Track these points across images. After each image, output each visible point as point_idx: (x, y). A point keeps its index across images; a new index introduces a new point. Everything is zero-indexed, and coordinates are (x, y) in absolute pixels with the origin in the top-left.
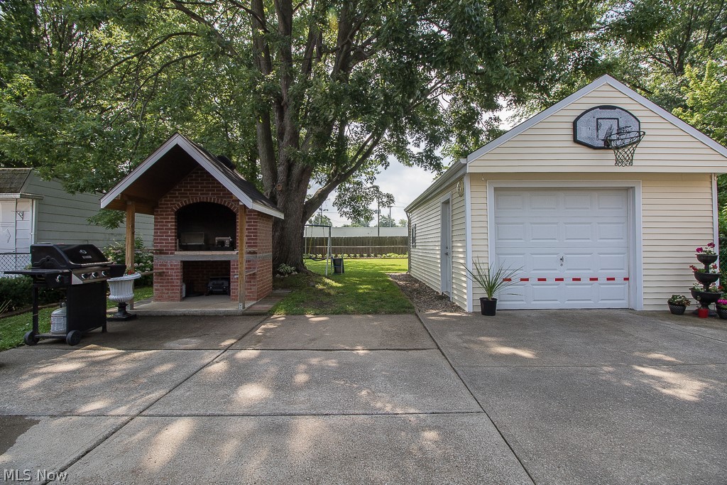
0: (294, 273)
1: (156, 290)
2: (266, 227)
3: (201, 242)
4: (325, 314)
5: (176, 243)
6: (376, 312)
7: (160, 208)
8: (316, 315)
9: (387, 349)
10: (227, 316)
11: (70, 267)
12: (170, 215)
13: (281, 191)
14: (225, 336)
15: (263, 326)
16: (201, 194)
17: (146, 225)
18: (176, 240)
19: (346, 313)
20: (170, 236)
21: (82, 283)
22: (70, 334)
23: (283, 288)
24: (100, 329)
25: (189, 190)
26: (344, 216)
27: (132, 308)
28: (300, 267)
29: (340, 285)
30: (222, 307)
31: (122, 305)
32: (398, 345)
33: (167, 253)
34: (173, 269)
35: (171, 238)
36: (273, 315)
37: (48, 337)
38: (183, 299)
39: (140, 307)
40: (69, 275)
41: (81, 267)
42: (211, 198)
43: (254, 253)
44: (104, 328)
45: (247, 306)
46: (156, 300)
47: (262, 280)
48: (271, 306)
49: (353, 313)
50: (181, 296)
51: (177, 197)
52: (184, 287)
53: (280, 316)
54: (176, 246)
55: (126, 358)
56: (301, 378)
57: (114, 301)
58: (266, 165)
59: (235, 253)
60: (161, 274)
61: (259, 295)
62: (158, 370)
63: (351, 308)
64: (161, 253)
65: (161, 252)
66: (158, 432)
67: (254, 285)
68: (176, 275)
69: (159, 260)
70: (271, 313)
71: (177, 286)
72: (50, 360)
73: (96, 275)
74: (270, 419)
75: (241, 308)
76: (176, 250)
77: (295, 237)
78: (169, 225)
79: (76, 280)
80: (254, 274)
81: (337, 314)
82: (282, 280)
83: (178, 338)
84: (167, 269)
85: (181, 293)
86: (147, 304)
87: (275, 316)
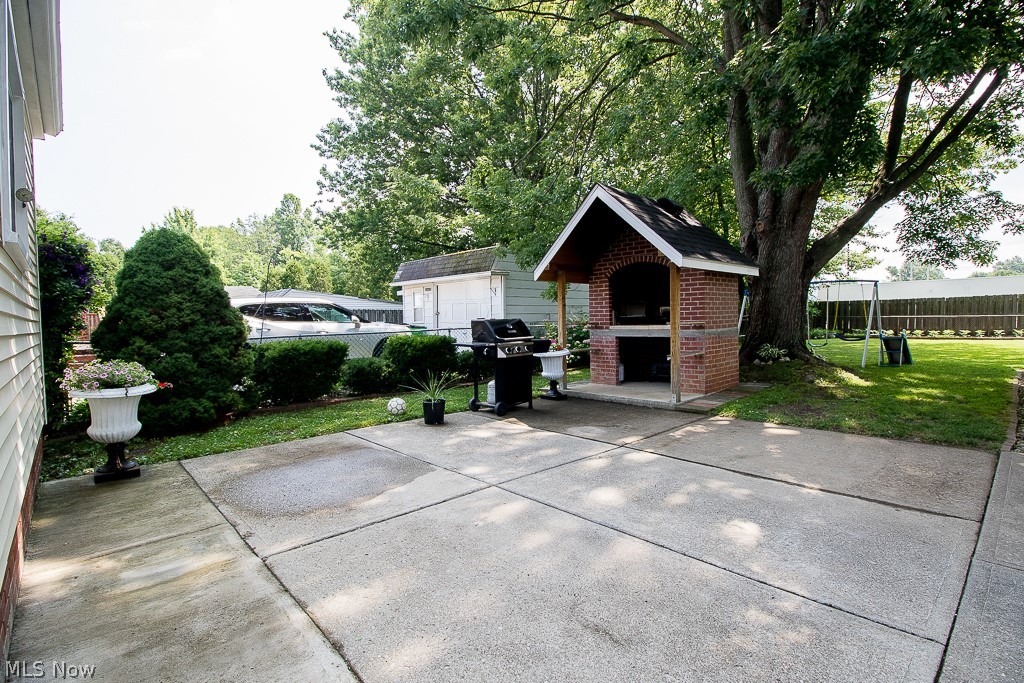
0: (783, 359)
1: (593, 370)
2: (724, 290)
3: (641, 315)
4: (799, 425)
5: (611, 315)
6: (900, 436)
7: (596, 274)
8: (783, 424)
9: (859, 497)
10: (656, 408)
11: (496, 341)
12: (604, 282)
13: (763, 232)
14: (634, 431)
15: (689, 428)
16: (636, 253)
17: (580, 294)
18: (611, 311)
19: (838, 429)
20: (605, 307)
21: (505, 356)
22: (498, 404)
23: (759, 381)
24: (526, 404)
25: (634, 248)
26: (916, 258)
27: (565, 388)
28: (797, 351)
29: (868, 384)
30: (658, 397)
31: (553, 383)
32: (890, 494)
33: (602, 328)
34: (608, 346)
35: (605, 311)
36: (715, 415)
37: (487, 406)
38: (620, 383)
39: (575, 387)
40: (495, 348)
41: (504, 341)
42: (647, 258)
43: (701, 327)
44: (531, 404)
45: (683, 399)
46: (594, 382)
47: (716, 366)
48: (721, 403)
49: (852, 431)
50: (617, 379)
51: (610, 260)
52: (621, 369)
53: (723, 419)
54: (611, 320)
55: (530, 435)
56: (678, 499)
57: (547, 378)
58: (742, 196)
59: (668, 327)
60: (597, 352)
61: (710, 386)
62: (543, 453)
63: (853, 423)
64: (596, 328)
65: (596, 326)
66: (497, 505)
67: (701, 372)
68: (611, 353)
69: (595, 335)
70: (714, 412)
71: (612, 367)
72: (477, 425)
73: (519, 349)
74: (595, 527)
75: (674, 401)
76: (611, 324)
77: (789, 302)
78: (603, 293)
79: (501, 354)
80: (701, 357)
81: (819, 429)
82: (763, 368)
83: (587, 425)
84: (602, 346)
85: (617, 375)
86: (581, 385)
87: (717, 418)
